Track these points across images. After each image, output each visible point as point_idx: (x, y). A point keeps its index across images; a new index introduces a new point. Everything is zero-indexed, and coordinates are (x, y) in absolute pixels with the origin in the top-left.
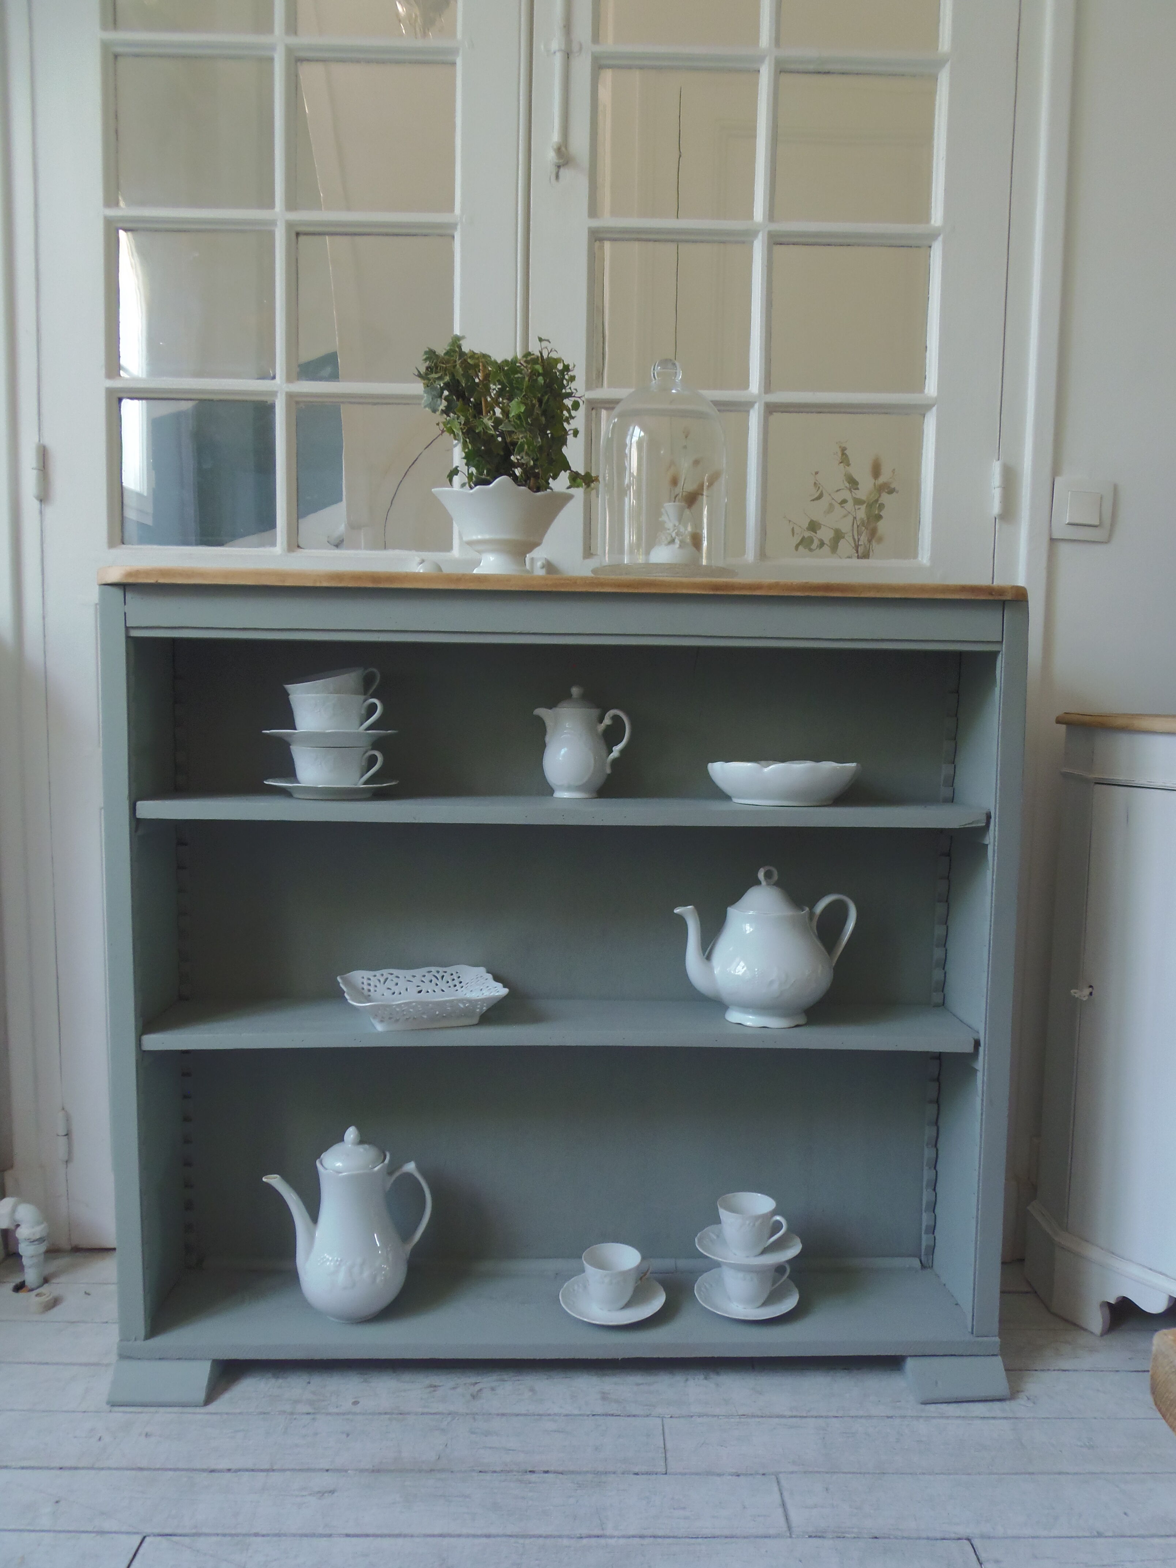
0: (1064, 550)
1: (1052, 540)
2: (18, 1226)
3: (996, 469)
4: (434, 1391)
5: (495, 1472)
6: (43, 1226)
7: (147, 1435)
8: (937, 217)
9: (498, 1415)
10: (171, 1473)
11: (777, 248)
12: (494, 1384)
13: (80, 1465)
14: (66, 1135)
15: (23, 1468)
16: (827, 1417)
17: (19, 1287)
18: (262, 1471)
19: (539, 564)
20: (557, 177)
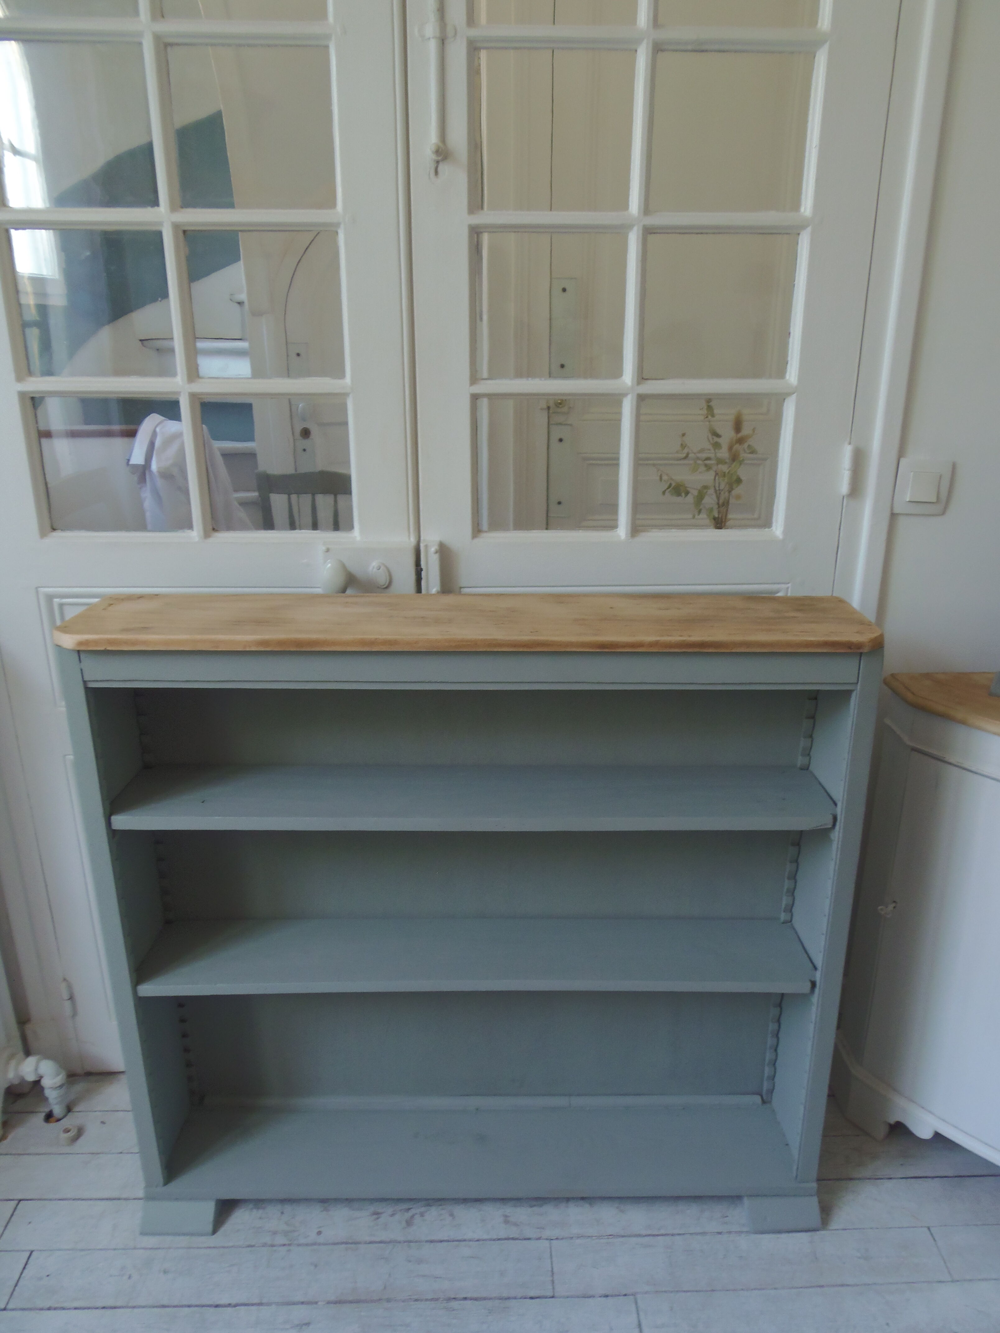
0: (902, 523)
1: (893, 516)
2: (41, 1077)
3: (847, 453)
4: (378, 1218)
5: (427, 1300)
6: (62, 1075)
7: (165, 1272)
8: (807, 207)
9: (427, 1241)
10: (186, 1309)
11: (651, 238)
12: (423, 1209)
13: (118, 1304)
14: (69, 999)
15: (76, 1309)
16: (673, 1235)
17: (49, 1117)
18: (253, 1305)
19: (433, 549)
20: (436, 172)
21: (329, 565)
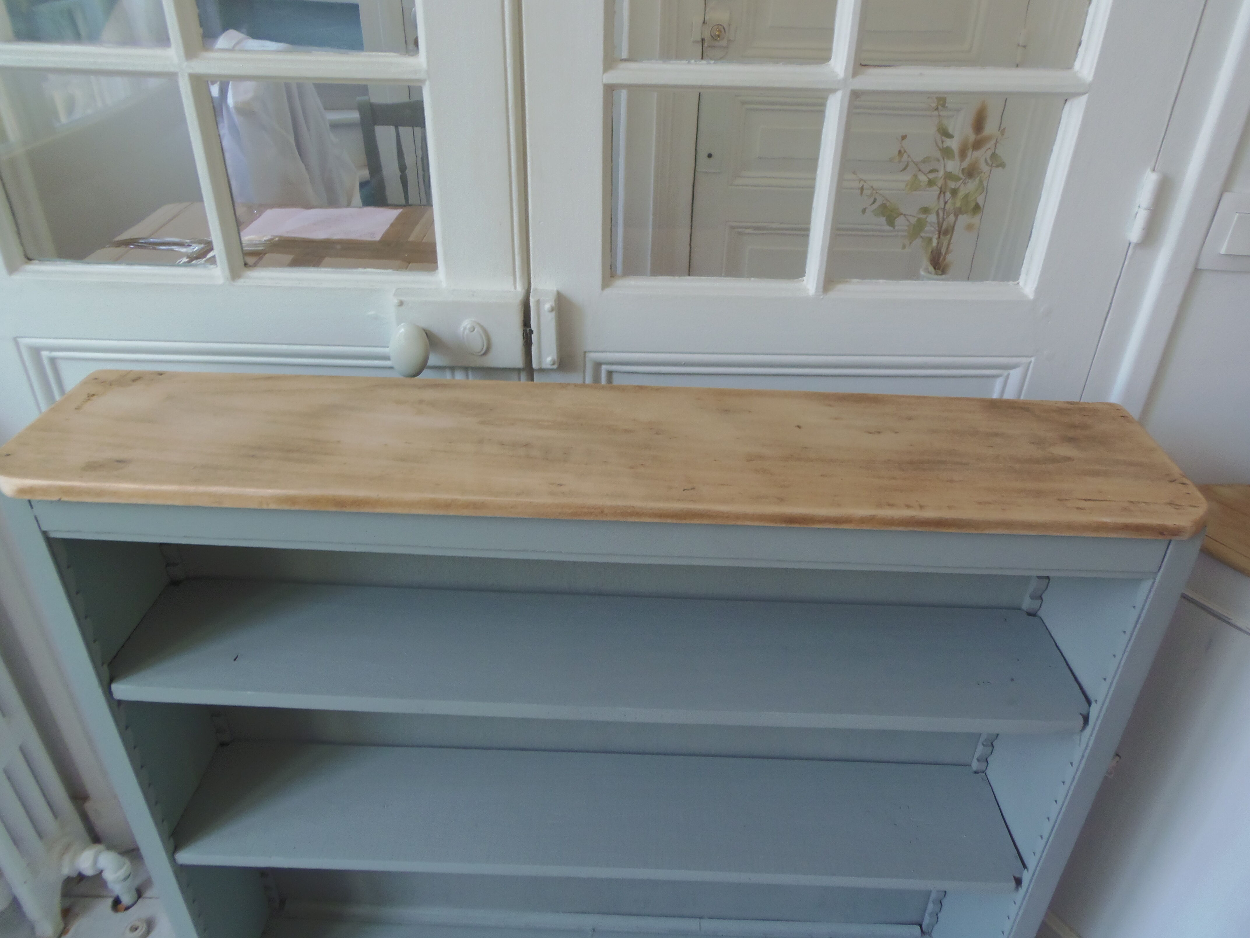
0: (1208, 282)
1: (1197, 273)
2: (102, 871)
3: (1149, 182)
6: (125, 868)
17: (117, 904)
21: (402, 330)
